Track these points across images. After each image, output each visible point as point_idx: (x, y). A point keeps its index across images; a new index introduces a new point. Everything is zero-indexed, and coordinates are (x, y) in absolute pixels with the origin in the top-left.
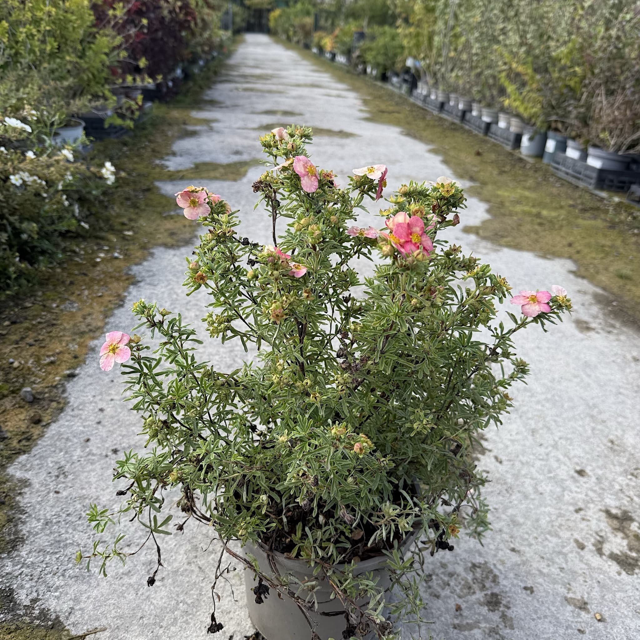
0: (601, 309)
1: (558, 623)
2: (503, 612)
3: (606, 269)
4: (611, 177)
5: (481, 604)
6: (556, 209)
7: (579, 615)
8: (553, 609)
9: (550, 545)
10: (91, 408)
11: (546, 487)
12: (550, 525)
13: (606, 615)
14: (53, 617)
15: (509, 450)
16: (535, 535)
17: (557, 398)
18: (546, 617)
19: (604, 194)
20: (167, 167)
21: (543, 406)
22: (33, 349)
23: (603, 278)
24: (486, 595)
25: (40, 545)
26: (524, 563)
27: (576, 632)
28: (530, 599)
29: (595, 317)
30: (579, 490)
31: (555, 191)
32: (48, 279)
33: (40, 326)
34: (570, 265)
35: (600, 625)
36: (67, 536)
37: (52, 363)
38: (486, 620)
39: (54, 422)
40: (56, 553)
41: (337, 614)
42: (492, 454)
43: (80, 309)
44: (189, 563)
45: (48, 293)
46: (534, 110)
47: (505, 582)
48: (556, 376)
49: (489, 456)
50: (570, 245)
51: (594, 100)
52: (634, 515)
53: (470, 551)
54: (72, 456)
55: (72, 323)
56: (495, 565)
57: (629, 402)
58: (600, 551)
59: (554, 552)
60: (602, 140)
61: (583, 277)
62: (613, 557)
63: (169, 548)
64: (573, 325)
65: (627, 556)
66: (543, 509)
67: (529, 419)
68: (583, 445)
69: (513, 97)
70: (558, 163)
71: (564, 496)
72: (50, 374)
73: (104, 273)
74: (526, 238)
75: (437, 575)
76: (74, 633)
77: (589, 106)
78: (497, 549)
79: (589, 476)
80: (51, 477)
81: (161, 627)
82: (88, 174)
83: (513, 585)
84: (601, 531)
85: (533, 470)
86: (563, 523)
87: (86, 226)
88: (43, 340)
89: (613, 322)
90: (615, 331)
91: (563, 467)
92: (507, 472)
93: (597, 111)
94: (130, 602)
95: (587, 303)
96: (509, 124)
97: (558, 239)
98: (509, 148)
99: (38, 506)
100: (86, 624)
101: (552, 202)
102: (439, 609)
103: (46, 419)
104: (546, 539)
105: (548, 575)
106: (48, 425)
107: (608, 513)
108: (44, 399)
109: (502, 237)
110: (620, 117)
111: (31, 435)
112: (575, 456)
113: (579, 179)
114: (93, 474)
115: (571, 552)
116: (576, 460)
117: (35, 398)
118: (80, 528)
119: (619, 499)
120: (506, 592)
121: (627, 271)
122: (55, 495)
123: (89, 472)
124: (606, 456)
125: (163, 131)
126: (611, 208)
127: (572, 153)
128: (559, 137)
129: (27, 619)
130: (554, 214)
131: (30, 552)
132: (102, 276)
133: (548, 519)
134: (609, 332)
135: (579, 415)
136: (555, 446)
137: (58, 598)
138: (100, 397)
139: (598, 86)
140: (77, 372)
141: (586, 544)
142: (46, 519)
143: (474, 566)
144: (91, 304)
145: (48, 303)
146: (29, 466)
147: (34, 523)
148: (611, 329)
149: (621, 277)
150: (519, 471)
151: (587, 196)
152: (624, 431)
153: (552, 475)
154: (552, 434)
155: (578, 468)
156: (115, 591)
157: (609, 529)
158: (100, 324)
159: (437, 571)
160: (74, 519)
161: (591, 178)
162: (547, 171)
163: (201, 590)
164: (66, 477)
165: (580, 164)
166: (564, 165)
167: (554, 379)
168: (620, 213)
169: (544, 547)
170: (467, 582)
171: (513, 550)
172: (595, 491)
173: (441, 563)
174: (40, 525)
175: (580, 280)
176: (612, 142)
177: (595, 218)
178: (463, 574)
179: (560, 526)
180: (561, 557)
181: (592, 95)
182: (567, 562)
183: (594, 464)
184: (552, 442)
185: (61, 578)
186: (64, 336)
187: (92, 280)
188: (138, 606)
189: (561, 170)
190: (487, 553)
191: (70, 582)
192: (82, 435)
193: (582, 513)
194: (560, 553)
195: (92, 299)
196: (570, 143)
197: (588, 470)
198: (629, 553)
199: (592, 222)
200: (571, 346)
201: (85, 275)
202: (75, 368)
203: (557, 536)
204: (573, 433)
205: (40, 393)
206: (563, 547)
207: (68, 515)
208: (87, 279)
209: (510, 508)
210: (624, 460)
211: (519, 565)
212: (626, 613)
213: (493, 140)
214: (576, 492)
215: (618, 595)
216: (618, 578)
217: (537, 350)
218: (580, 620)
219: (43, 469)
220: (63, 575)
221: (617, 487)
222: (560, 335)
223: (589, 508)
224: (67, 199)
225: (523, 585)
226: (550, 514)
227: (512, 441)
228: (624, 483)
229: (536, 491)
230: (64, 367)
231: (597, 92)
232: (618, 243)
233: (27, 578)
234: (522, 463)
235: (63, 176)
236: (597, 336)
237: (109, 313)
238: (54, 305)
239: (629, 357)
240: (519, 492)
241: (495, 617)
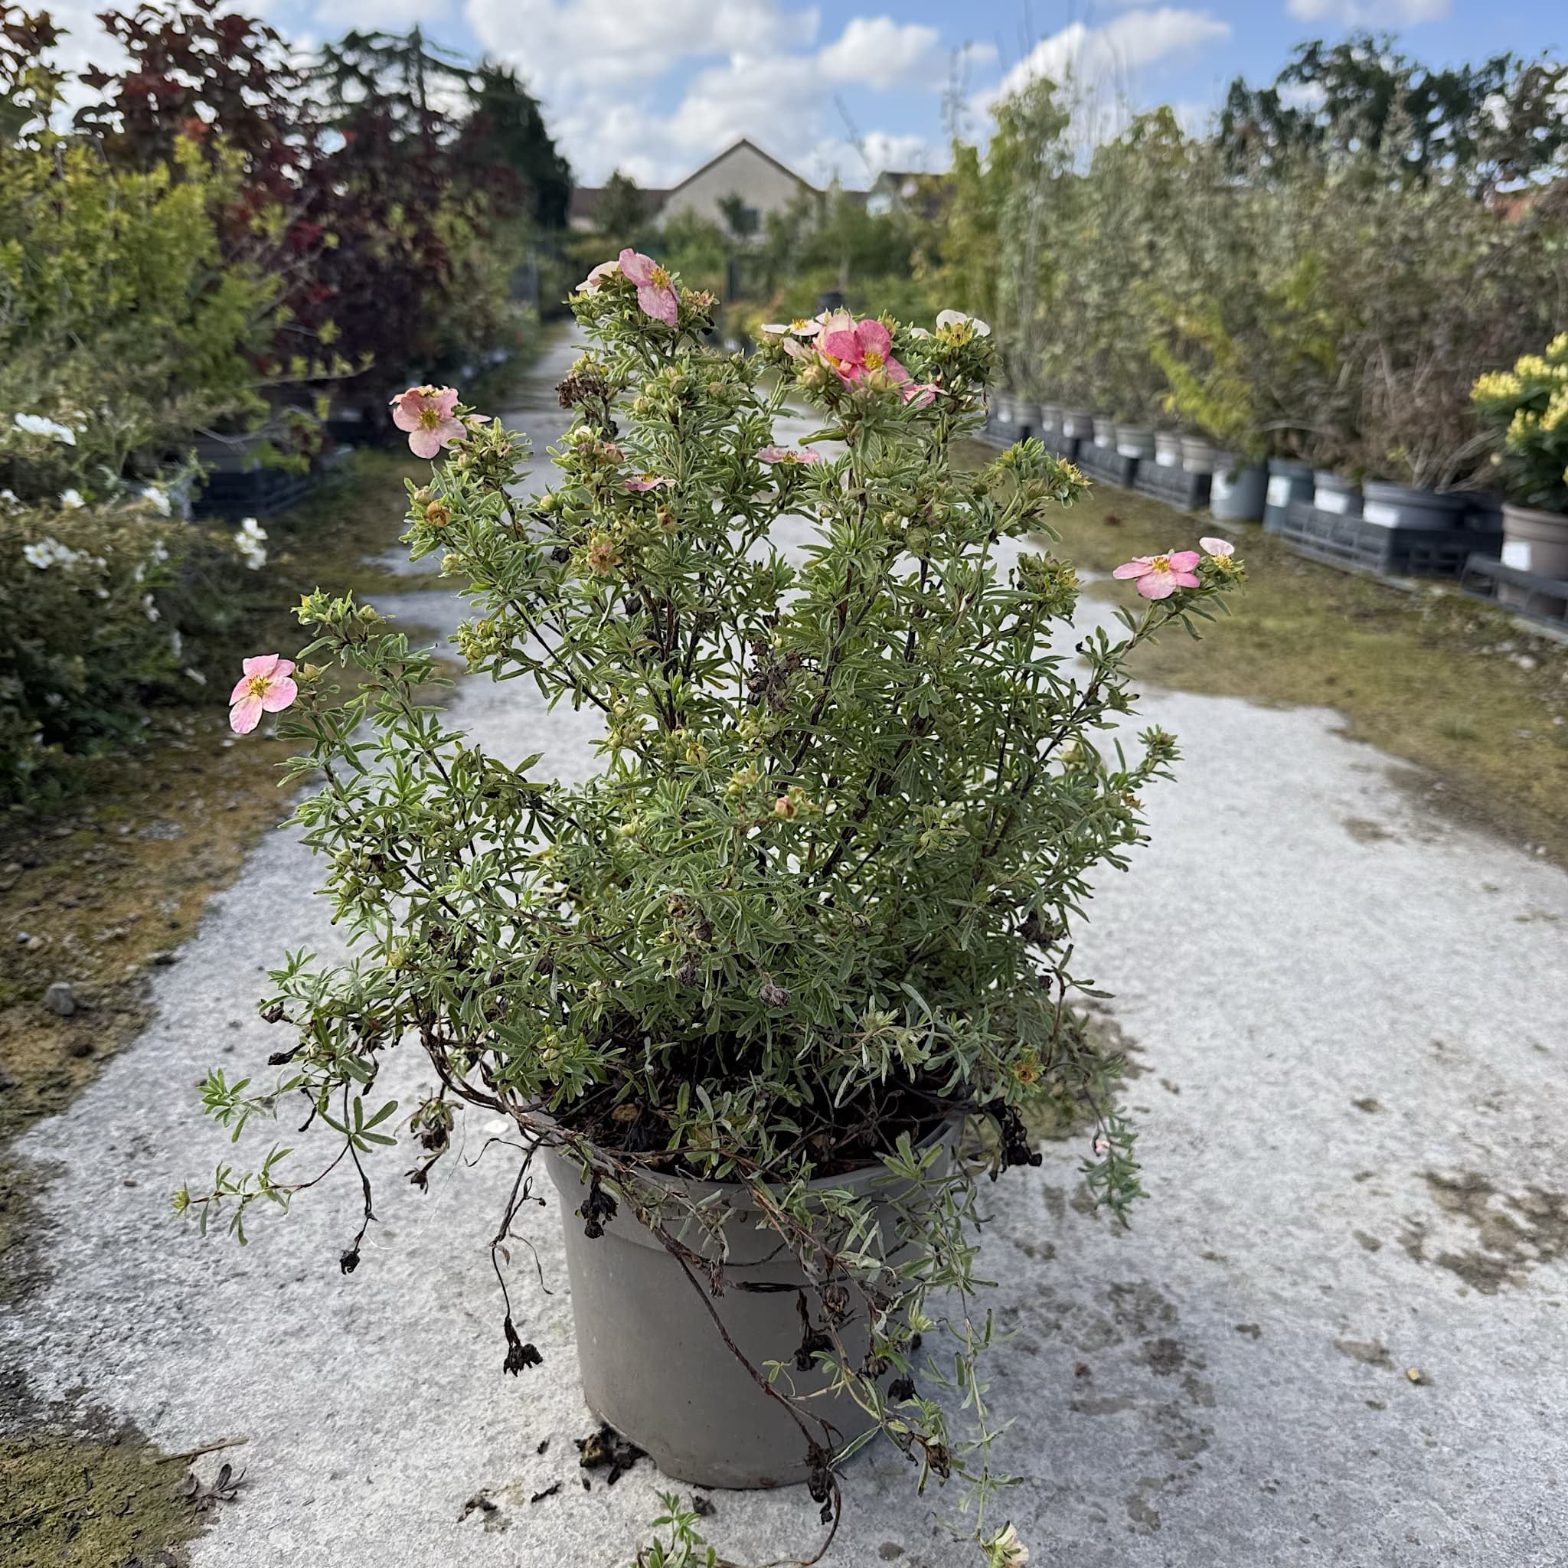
0: (1407, 799)
1: (1319, 1391)
2: (1189, 1376)
3: (1418, 723)
4: (1421, 545)
5: (1135, 1362)
6: (1293, 615)
7: (1368, 1375)
8: (1307, 1365)
9: (1297, 1244)
10: (211, 1021)
11: (1286, 1136)
12: (1295, 1207)
13: (1434, 1372)
14: (121, 1421)
15: (1196, 1067)
16: (1262, 1227)
17: (1307, 967)
18: (1289, 1380)
19: (1409, 584)
20: (389, 569)
21: (1273, 982)
22: (74, 913)
23: (1411, 740)
24: (1147, 1344)
25: (89, 1286)
26: (1236, 1281)
27: (1364, 1406)
28: (1252, 1347)
29: (1393, 814)
30: (1362, 1139)
31: (1293, 582)
32: (111, 782)
33: (92, 869)
34: (1331, 718)
35: (1420, 1392)
36: (154, 1266)
37: (119, 938)
38: (1148, 1391)
39: (124, 1052)
40: (128, 1300)
41: (778, 1288)
42: (1154, 1077)
43: (183, 836)
44: (443, 1308)
45: (111, 808)
46: (1235, 415)
47: (1192, 1319)
48: (1304, 925)
49: (1148, 1081)
50: (1331, 681)
51: (1364, 380)
52: (1494, 1182)
53: (1108, 1262)
54: (166, 1114)
55: (165, 862)
56: (1167, 1286)
57: (1477, 968)
58: (1416, 1253)
59: (1307, 1257)
60: (1392, 465)
61: (1363, 740)
62: (1447, 1262)
63: (395, 1281)
64: (1342, 830)
65: (1480, 1260)
66: (1279, 1177)
67: (1240, 1007)
68: (1371, 1053)
69: (1182, 391)
70: (1299, 528)
71: (1327, 1150)
72: (113, 960)
73: (240, 766)
74: (1227, 673)
75: (1031, 1309)
76: (168, 1450)
77: (1357, 395)
78: (1173, 1256)
79: (1385, 1110)
80: (116, 1156)
81: (378, 1432)
83: (1212, 1323)
84: (1418, 1213)
85: (1254, 1105)
86: (1328, 1202)
87: (200, 678)
88: (98, 896)
89: (1436, 822)
90: (1442, 838)
91: (1323, 1095)
92: (1192, 1109)
93: (1376, 401)
94: (303, 1385)
95: (1373, 789)
96: (1180, 455)
97: (1302, 671)
98: (1183, 508)
99: (85, 1212)
100: (198, 1432)
101: (1286, 604)
102: (1036, 1374)
103: (103, 1048)
104: (1289, 1234)
105: (1294, 1302)
106: (109, 1057)
107: (1433, 1179)
108: (99, 1009)
109: (1171, 671)
110: (1428, 409)
111: (70, 1079)
112: (1351, 1075)
113: (1347, 556)
114: (214, 1147)
115: (1349, 1256)
116: (1354, 1082)
117: (78, 1007)
118: (186, 1251)
119: (1458, 1152)
120: (1195, 1337)
121: (1465, 721)
122: (126, 1190)
123: (205, 1144)
124: (1425, 1073)
125: (379, 503)
126: (1426, 610)
127: (1329, 501)
128: (1297, 469)
129: (59, 1429)
130: (1290, 625)
131: (65, 1300)
132: (237, 773)
133: (1291, 1195)
134: (1427, 841)
135: (1360, 996)
136: (1304, 1057)
137: (132, 1385)
138: (231, 1001)
139: (1372, 346)
140: (177, 954)
141: (1382, 1239)
142: (103, 1236)
143: (1118, 1289)
144: (211, 824)
145: (110, 827)
146: (63, 1137)
147: (76, 1245)
148: (1430, 835)
149: (1452, 734)
150: (1220, 1106)
151: (1370, 591)
152: (1466, 1024)
153: (1298, 1112)
154: (1296, 1033)
155: (1360, 1097)
156: (267, 1366)
157: (1435, 1210)
158: (230, 862)
159: (1030, 1302)
160: (170, 1234)
161: (1376, 551)
162: (1273, 547)
163: (472, 1358)
164: (152, 1155)
165: (1347, 522)
166: (1312, 530)
167: (1298, 931)
168: (1447, 618)
169: (1285, 1248)
170: (1100, 1320)
171: (1210, 1257)
172: (1401, 1140)
173: (1039, 1285)
174: (89, 1249)
175: (1356, 747)
176: (1417, 468)
177: (1389, 629)
178: (1092, 1306)
179: (1321, 1208)
180: (1322, 1266)
181: (1359, 370)
182: (1337, 1275)
183: (1398, 1088)
184: (1298, 1051)
185: (140, 1346)
186: (147, 886)
187: (214, 780)
188: (322, 1393)
189: (1307, 542)
190: (1148, 1264)
191: (161, 1353)
192: (189, 1075)
193: (1372, 1181)
194: (1321, 1259)
195: (213, 815)
196: (1322, 479)
197: (1383, 1099)
198: (1485, 1253)
199: (1385, 637)
200: (1338, 869)
201: (197, 771)
202: (174, 949)
203: (1313, 1226)
204: (1346, 1030)
205: (91, 997)
206: (1329, 1247)
207: (157, 1227)
208: (202, 779)
209: (1199, 1177)
210: (1467, 1079)
211: (1225, 1285)
212: (1479, 1365)
213: (1146, 495)
214: (1356, 1142)
215: (1461, 1333)
216: (1460, 1301)
217: (1258, 880)
218: (1370, 1383)
219: (97, 1143)
220: (144, 1341)
221: (1453, 1129)
222: (1311, 849)
223: (1388, 1172)
224: (154, 604)
225: (1234, 1322)
226: (1295, 1186)
227: (1203, 1051)
228: (1470, 1120)
229: (1261, 1142)
230: (147, 946)
231: (1371, 359)
232: (1445, 673)
233: (58, 1350)
234: (1227, 1092)
235: (145, 549)
236: (1398, 848)
237: (252, 840)
238: (125, 830)
239: (1475, 884)
240: (1221, 1146)
241: (1171, 1386)
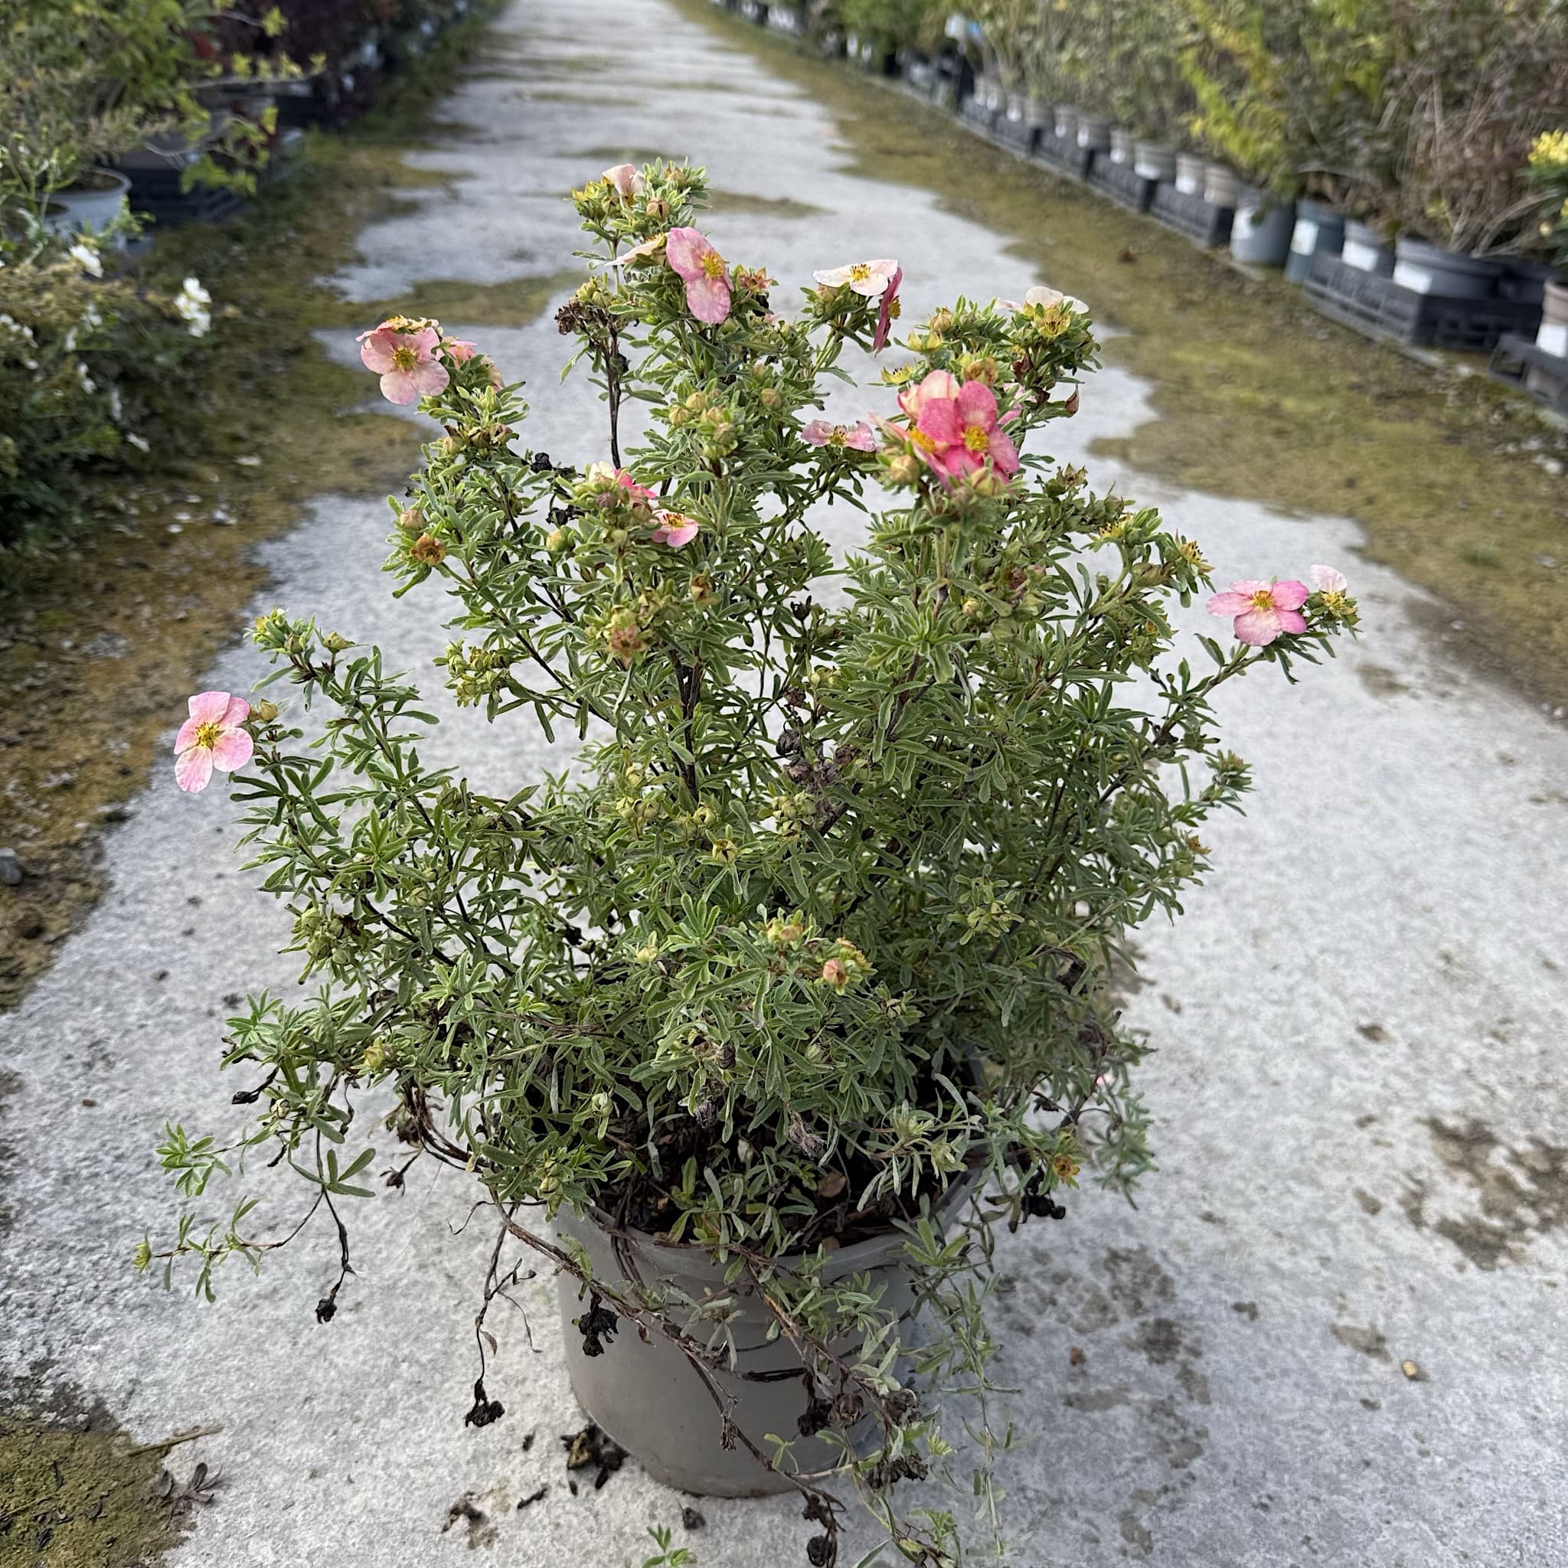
0: (1423, 639)
1: (1315, 1387)
2: (1184, 1365)
3: (1438, 542)
4: (1451, 314)
5: (1132, 1347)
6: (1315, 394)
7: (1364, 1368)
8: (1303, 1354)
9: (1298, 1205)
10: (169, 896)
11: (1287, 1068)
12: (1296, 1158)
13: (1430, 1365)
14: (89, 1403)
15: (1199, 980)
16: (1262, 1182)
17: (1314, 855)
18: (1285, 1373)
19: (1434, 358)
20: (344, 293)
21: (1281, 874)
22: (17, 753)
23: (1430, 563)
24: (1143, 1325)
25: (50, 1232)
26: (1235, 1248)
27: (1358, 1405)
28: (1249, 1331)
29: (1409, 659)
30: (1366, 1074)
31: (1313, 349)
32: (50, 579)
33: (34, 697)
34: (1349, 532)
35: (1415, 1389)
36: (118, 1208)
37: (67, 786)
38: (1144, 1383)
39: (77, 932)
40: (92, 1250)
41: (784, 1375)
42: (1156, 991)
43: (131, 654)
44: (422, 1267)
45: (51, 614)
46: (1266, 146)
47: (1188, 1295)
48: (1314, 802)
49: (1149, 996)
50: (1351, 483)
51: (1413, 120)
52: (1497, 1131)
53: (1104, 1222)
54: (123, 1015)
55: (112, 687)
56: (1164, 1254)
57: (1490, 862)
58: (1415, 1217)
59: (1307, 1220)
60: (1432, 223)
61: (1382, 562)
62: (1448, 1229)
63: (370, 1232)
64: (1356, 679)
65: (1479, 1227)
66: (1279, 1119)
67: (1246, 905)
68: (1377, 967)
69: (1213, 114)
70: (1323, 281)
71: (1330, 1087)
72: (61, 814)
73: (189, 561)
74: (1243, 467)
75: (1026, 1280)
76: (141, 1439)
77: (1400, 136)
78: (1171, 1216)
79: (1391, 1040)
80: (72, 1067)
81: (357, 1420)
82: (142, 311)
83: (1209, 1301)
84: (1419, 1168)
85: (1256, 1028)
86: (1329, 1152)
87: (143, 445)
88: (42, 730)
89: (1451, 670)
90: (1458, 693)
91: (1328, 1019)
92: (1193, 1032)
93: (1421, 146)
94: (278, 1361)
95: (1390, 625)
96: (1202, 182)
97: (1321, 469)
98: (1201, 244)
99: (42, 1139)
100: (171, 1417)
101: (1306, 378)
102: (1031, 1360)
103: (55, 926)
104: (1289, 1190)
105: (1292, 1276)
106: (61, 939)
107: (1436, 1127)
108: (48, 877)
109: (1186, 464)
110: (1477, 162)
111: (20, 966)
112: (1357, 994)
113: (1372, 319)
114: (177, 1057)
115: (1348, 1219)
116: (1360, 1002)
117: (25, 874)
118: (150, 1190)
119: (1463, 1093)
120: (1191, 1318)
121: (1488, 545)
122: (85, 1111)
123: (167, 1052)
124: (1433, 993)
125: (332, 203)
126: (1451, 393)
127: (1358, 255)
128: (1326, 214)
129: (25, 1411)
130: (1311, 407)
131: (26, 1250)
132: (186, 570)
133: (1292, 1143)
134: (1443, 695)
135: (1368, 894)
136: (1309, 970)
137: (99, 1357)
138: (189, 870)
139: (1425, 83)
140: (129, 808)
141: (1382, 1200)
142: (63, 1169)
143: (1115, 1256)
144: (160, 640)
145: (51, 640)
146: (15, 1041)
147: (34, 1180)
148: (1447, 688)
149: (1474, 560)
150: (1222, 1030)
151: (1393, 363)
152: (1475, 931)
153: (1301, 1039)
154: (1302, 940)
155: (1365, 1022)
156: (241, 1337)
157: (1437, 1165)
158: (182, 689)
159: (1025, 1270)
160: (133, 1168)
161: (1403, 317)
162: (1295, 301)
163: (452, 1330)
164: (110, 1065)
165: (1376, 282)
166: (1337, 286)
167: (1308, 810)
168: (1471, 405)
169: (1283, 1209)
170: (1097, 1295)
171: (1208, 1218)
172: (1405, 1076)
173: (1034, 1250)
174: (48, 1184)
175: (1373, 570)
176: (1457, 228)
177: (1412, 417)
178: (1089, 1276)
179: (1322, 1158)
180: (1322, 1231)
181: (1408, 106)
182: (1336, 1243)
183: (1404, 1012)
184: (1303, 962)
185: (106, 1310)
186: (94, 719)
187: (161, 579)
188: (299, 1372)
189: (1329, 299)
190: (1146, 1226)
191: (129, 1319)
192: (148, 964)
193: (1374, 1127)
194: (1320, 1223)
195: (162, 627)
196: (1353, 229)
197: (1389, 1025)
198: (1485, 1219)
199: (1407, 427)
200: (1351, 730)
201: (143, 567)
202: (124, 801)
203: (1316, 1183)
204: (1354, 937)
205: (38, 862)
206: (1329, 1208)
207: (118, 1158)
208: (147, 577)
209: (1199, 1117)
210: (1475, 1002)
211: (1222, 1253)
212: (1475, 1358)
213: (1162, 224)
214: (1360, 1079)
215: (1459, 1318)
216: (1458, 1277)
217: (1268, 741)
218: (1366, 1377)
219: (51, 1050)
220: (111, 1303)
221: (1459, 1065)
222: (1323, 703)
223: (1391, 1116)
224: (89, 375)
225: (1231, 1300)
226: (1296, 1132)
227: (1206, 959)
228: (1475, 1055)
229: (1263, 1077)
230: (96, 797)
231: (1422, 98)
232: (1468, 477)
233: (20, 1313)
234: (1230, 1011)
235: (76, 314)
236: (1414, 703)
237: (205, 661)
238: (67, 644)
239: (1490, 754)
240: (1222, 1079)
241: (1166, 1377)
